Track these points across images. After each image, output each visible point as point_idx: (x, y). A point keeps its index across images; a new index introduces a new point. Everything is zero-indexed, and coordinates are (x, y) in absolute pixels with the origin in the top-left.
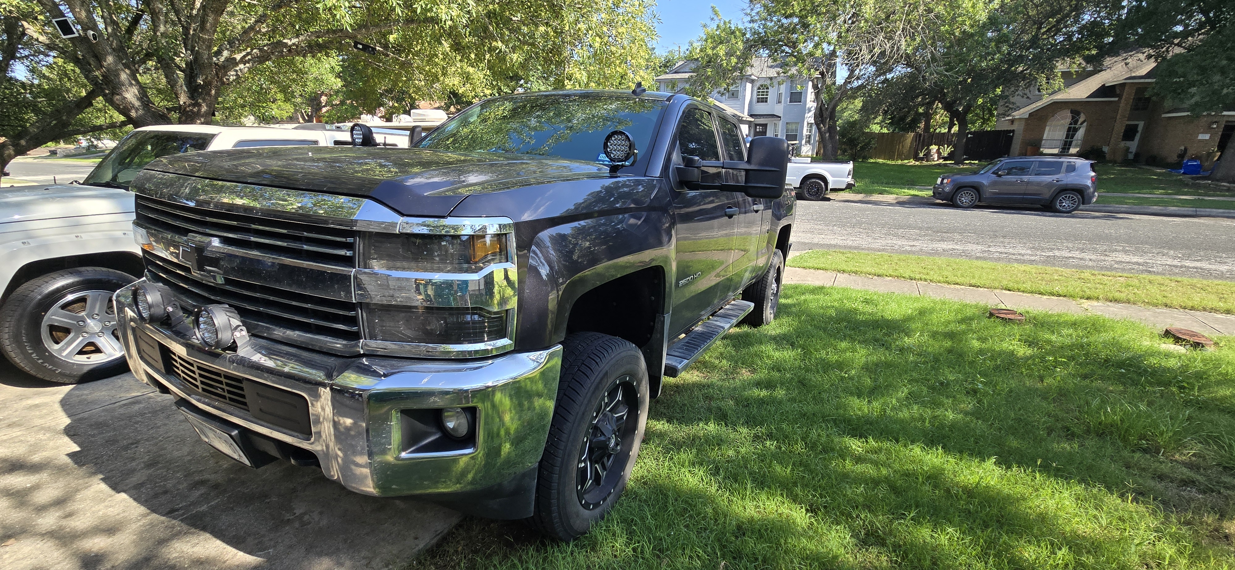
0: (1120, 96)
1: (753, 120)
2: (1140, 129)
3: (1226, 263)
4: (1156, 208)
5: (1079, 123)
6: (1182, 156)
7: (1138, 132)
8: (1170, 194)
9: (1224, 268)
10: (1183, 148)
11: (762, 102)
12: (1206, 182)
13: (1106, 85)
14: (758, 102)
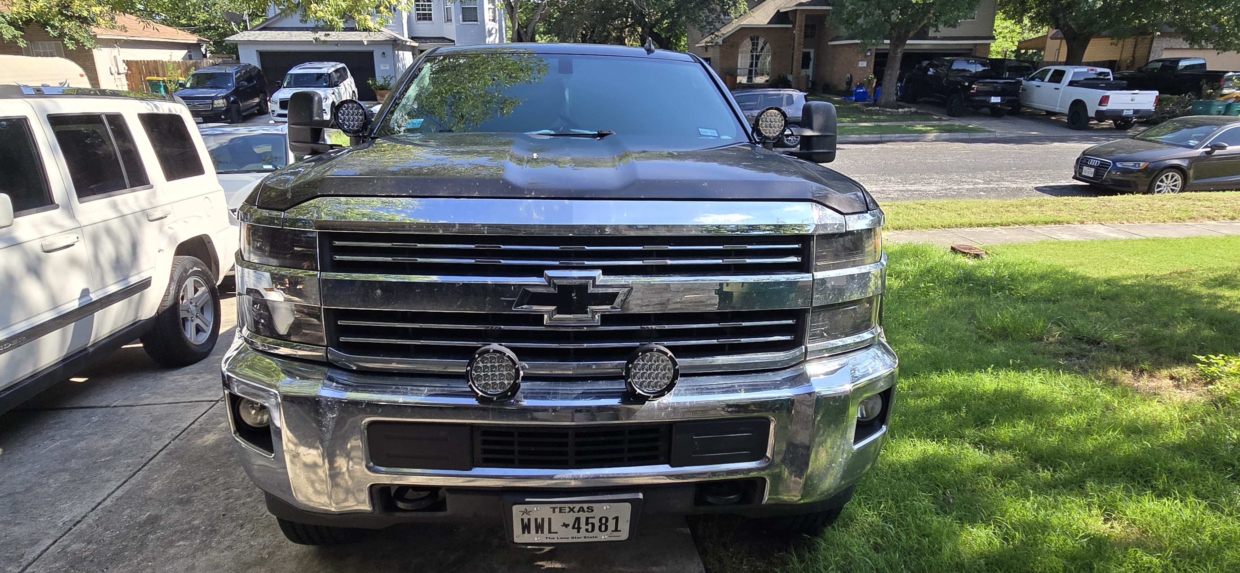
0: (793, 23)
1: (416, 44)
2: (812, 56)
3: (931, 183)
4: (854, 137)
5: (759, 49)
6: (849, 83)
7: (810, 59)
8: (854, 122)
9: (933, 188)
10: (849, 75)
11: (425, 19)
12: (875, 108)
13: (781, 11)
14: (419, 19)
